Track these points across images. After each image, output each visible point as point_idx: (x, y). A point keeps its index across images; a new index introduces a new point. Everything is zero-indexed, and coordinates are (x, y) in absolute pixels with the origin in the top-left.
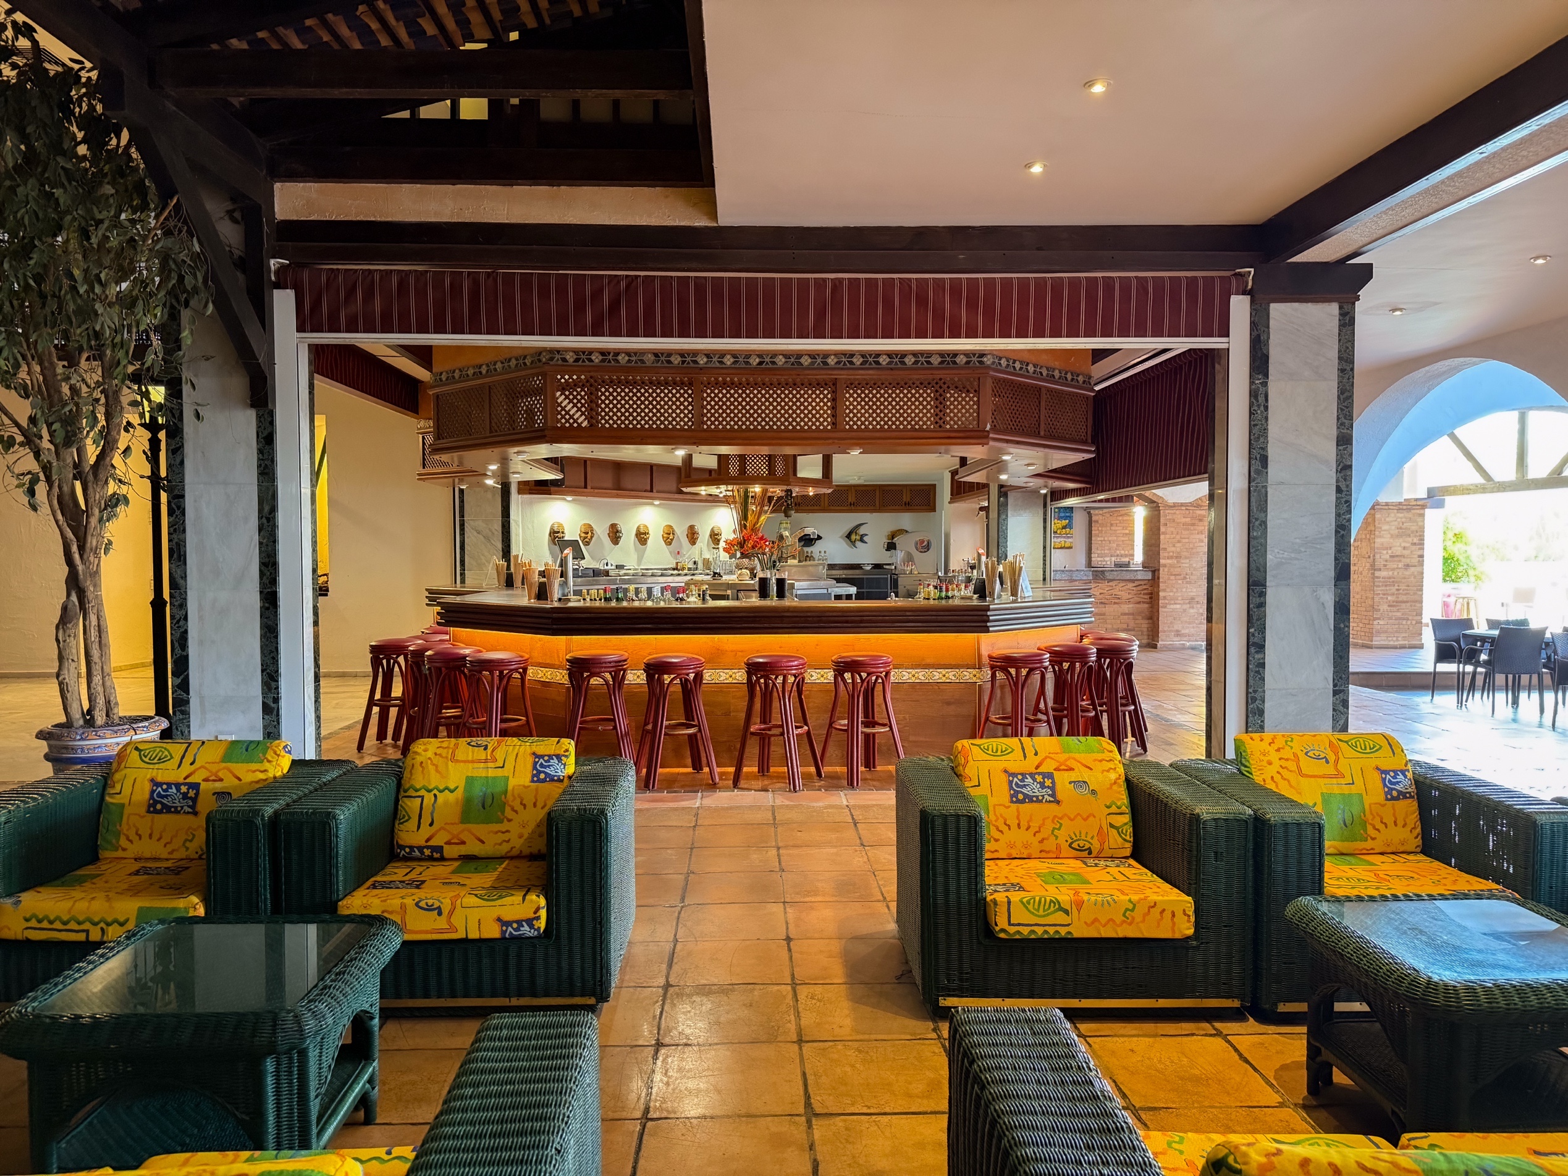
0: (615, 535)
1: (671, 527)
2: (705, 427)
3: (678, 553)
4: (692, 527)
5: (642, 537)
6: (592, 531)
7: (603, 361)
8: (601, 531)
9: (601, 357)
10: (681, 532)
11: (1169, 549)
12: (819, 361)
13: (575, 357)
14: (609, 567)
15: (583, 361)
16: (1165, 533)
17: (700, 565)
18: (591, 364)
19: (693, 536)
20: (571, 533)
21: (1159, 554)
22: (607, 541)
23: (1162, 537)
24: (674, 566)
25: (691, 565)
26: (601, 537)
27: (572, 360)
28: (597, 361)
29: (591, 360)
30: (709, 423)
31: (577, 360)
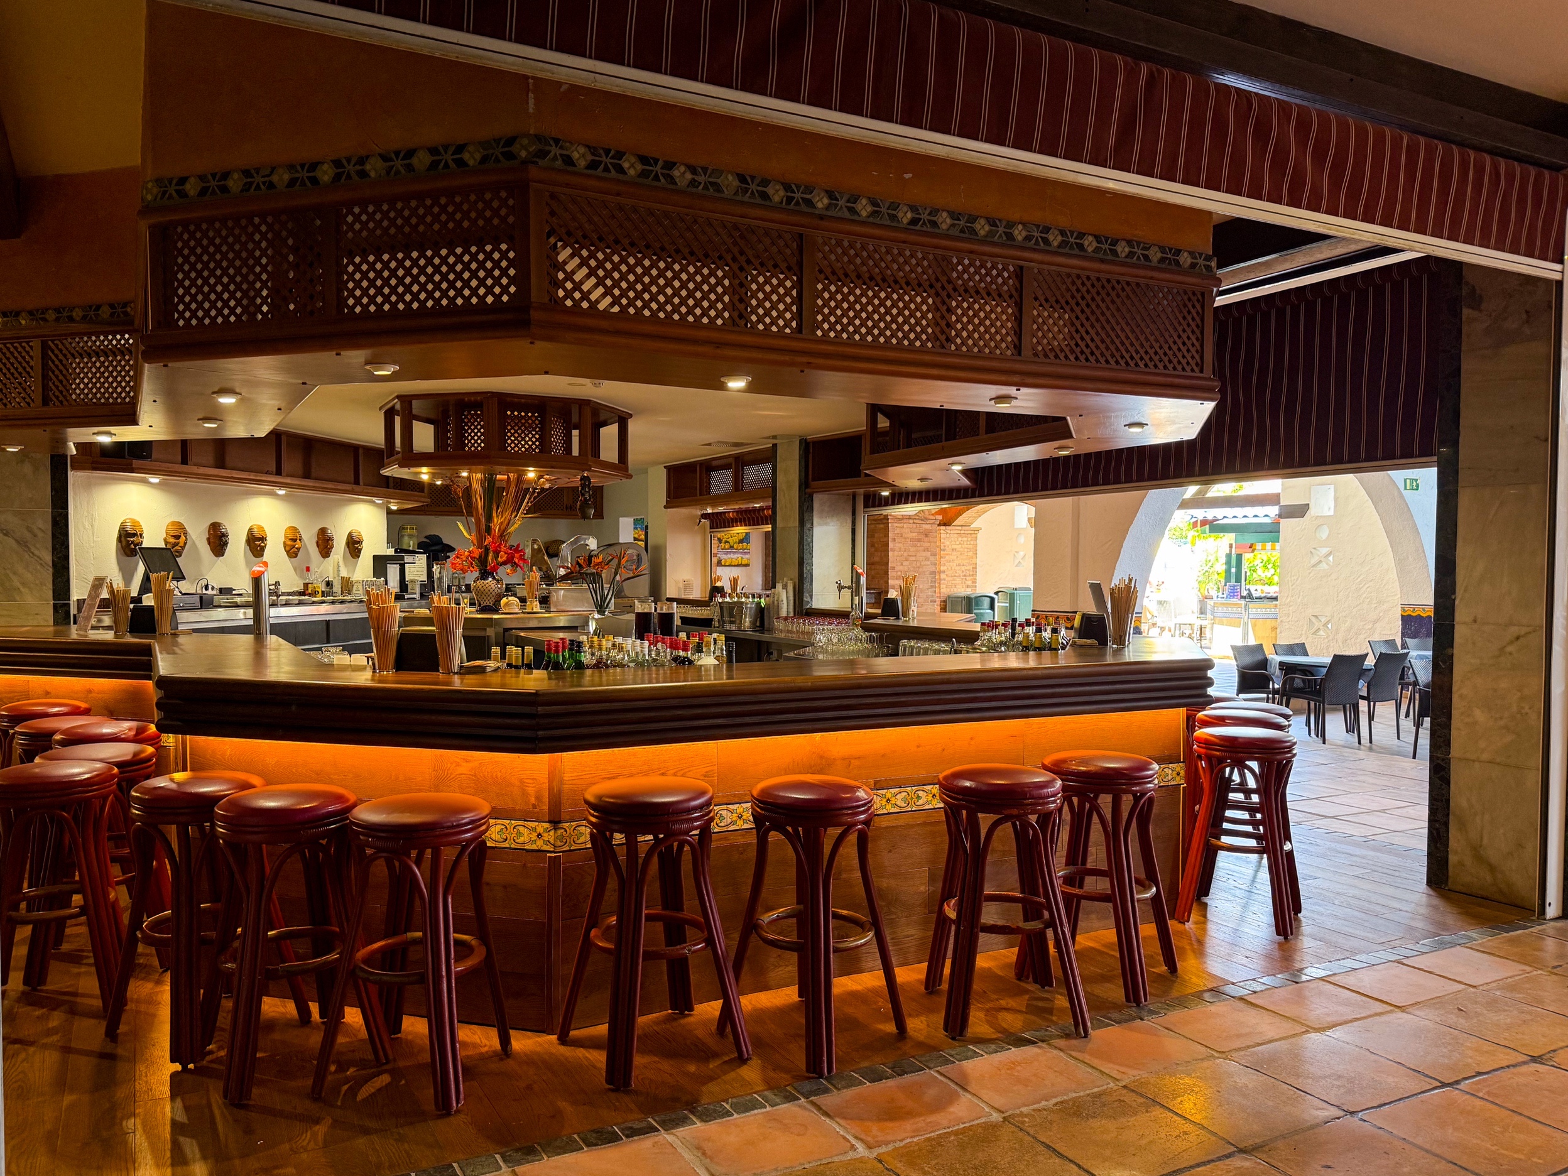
0: (218, 541)
1: (295, 529)
2: (819, 333)
3: (308, 569)
4: (323, 531)
5: (256, 543)
6: (185, 533)
7: (644, 174)
8: (198, 535)
9: (639, 167)
10: (309, 538)
11: (898, 568)
12: (1001, 230)
13: (590, 157)
14: (210, 592)
15: (606, 169)
16: (894, 550)
17: (337, 588)
18: (621, 177)
19: (325, 544)
20: (153, 538)
21: (887, 573)
22: (205, 549)
23: (890, 554)
24: (301, 588)
25: (322, 587)
26: (197, 543)
27: (583, 163)
28: (632, 172)
29: (620, 170)
30: (826, 326)
31: (593, 165)
